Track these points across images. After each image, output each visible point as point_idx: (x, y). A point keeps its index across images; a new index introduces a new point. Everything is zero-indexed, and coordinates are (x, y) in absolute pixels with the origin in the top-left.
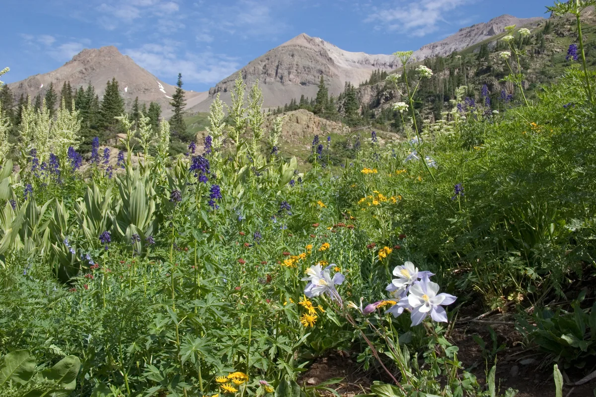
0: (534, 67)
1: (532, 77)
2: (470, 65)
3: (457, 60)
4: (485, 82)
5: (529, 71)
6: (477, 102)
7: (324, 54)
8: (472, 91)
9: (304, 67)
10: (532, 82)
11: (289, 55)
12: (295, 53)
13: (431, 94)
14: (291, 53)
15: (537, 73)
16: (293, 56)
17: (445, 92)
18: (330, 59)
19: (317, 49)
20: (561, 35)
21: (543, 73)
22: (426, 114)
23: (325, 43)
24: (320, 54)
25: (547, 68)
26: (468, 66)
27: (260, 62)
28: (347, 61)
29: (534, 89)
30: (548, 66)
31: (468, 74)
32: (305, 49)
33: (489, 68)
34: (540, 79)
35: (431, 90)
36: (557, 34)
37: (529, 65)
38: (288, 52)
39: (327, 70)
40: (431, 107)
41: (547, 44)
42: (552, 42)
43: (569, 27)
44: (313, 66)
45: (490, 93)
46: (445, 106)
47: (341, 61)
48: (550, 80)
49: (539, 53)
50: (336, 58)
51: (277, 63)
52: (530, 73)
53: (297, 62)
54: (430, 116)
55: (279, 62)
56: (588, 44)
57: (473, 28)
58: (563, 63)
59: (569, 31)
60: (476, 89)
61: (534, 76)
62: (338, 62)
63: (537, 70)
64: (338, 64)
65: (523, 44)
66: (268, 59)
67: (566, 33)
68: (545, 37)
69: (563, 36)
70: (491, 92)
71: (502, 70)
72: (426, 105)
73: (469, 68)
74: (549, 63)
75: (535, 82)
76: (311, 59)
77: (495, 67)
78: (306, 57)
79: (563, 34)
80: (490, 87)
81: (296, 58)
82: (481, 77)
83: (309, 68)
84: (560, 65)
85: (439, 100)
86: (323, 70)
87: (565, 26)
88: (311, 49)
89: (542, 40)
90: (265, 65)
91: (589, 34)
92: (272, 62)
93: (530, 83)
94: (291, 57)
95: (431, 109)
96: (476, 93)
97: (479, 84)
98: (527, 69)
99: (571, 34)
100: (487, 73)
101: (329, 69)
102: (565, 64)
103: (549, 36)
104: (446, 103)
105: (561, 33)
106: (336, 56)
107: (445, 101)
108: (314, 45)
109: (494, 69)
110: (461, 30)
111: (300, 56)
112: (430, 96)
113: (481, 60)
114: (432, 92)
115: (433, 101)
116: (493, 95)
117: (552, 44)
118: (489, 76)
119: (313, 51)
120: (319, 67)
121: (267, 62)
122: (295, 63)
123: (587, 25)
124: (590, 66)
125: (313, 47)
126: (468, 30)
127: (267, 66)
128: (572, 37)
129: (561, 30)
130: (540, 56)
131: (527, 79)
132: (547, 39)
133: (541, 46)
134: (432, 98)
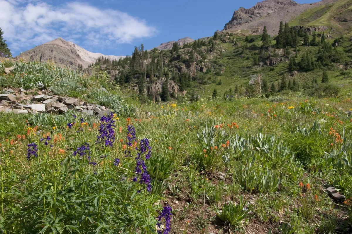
0: (209, 58)
1: (208, 65)
2: (166, 56)
3: (157, 53)
4: (176, 66)
5: (206, 60)
6: (171, 80)
7: (74, 52)
8: (167, 72)
9: (60, 59)
10: (208, 68)
11: (49, 50)
12: (54, 49)
13: (137, 72)
14: (51, 49)
15: (211, 62)
16: (52, 51)
17: (147, 71)
18: (78, 56)
19: (69, 48)
20: (224, 41)
21: (215, 62)
22: (133, 87)
23: (76, 46)
24: (72, 51)
25: (218, 60)
26: (165, 57)
27: (28, 53)
28: (90, 58)
29: (210, 73)
30: (218, 58)
31: (165, 62)
32: (61, 48)
33: (179, 56)
34: (213, 66)
35: (137, 70)
36: (222, 41)
37: (206, 56)
38: (49, 49)
39: (76, 62)
40: (136, 81)
41: (216, 46)
42: (219, 45)
43: (228, 37)
44: (66, 59)
45: (179, 73)
46: (147, 82)
47: (85, 58)
48: (220, 67)
49: (211, 51)
50: (83, 55)
51: (40, 55)
52: (207, 62)
53: (55, 55)
54: (136, 88)
55: (42, 54)
56: (243, 46)
57: (169, 44)
58: (228, 57)
59: (229, 39)
60: (170, 71)
61: (210, 64)
62: (84, 58)
63: (211, 61)
64: (84, 60)
65: (201, 45)
66: (34, 52)
67: (227, 40)
68: (214, 42)
69: (226, 42)
70: (181, 73)
71: (188, 58)
72: (134, 80)
73: (165, 58)
74: (219, 57)
75: (210, 68)
76: (65, 54)
77: (183, 56)
78: (61, 53)
79: (225, 41)
80: (180, 69)
81: (54, 53)
82: (173, 63)
83: (63, 60)
84: (226, 58)
85: (143, 77)
86: (73, 62)
87: (226, 36)
88: (65, 48)
89: (212, 44)
90: (32, 56)
91: (241, 42)
92: (37, 54)
93: (207, 69)
94: (51, 52)
95: (136, 83)
96: (170, 73)
97: (172, 67)
98: (205, 59)
99: (230, 41)
100: (177, 60)
101: (77, 62)
102: (229, 57)
103: (217, 42)
104: (148, 79)
105: (224, 40)
106: (83, 54)
107: (147, 77)
108: (68, 45)
109: (182, 57)
110: (162, 44)
111: (57, 52)
112: (136, 74)
113: (174, 53)
114: (138, 71)
115: (138, 78)
116: (182, 75)
117: (219, 46)
118: (179, 62)
119: (66, 49)
120: (70, 60)
121: (33, 53)
122: (53, 56)
123: (239, 36)
124: (245, 60)
125: (67, 47)
126: (166, 44)
127: (33, 56)
128: (231, 43)
129: (224, 38)
130: (212, 53)
131: (205, 66)
132: (216, 43)
133: (212, 47)
134: (138, 75)
